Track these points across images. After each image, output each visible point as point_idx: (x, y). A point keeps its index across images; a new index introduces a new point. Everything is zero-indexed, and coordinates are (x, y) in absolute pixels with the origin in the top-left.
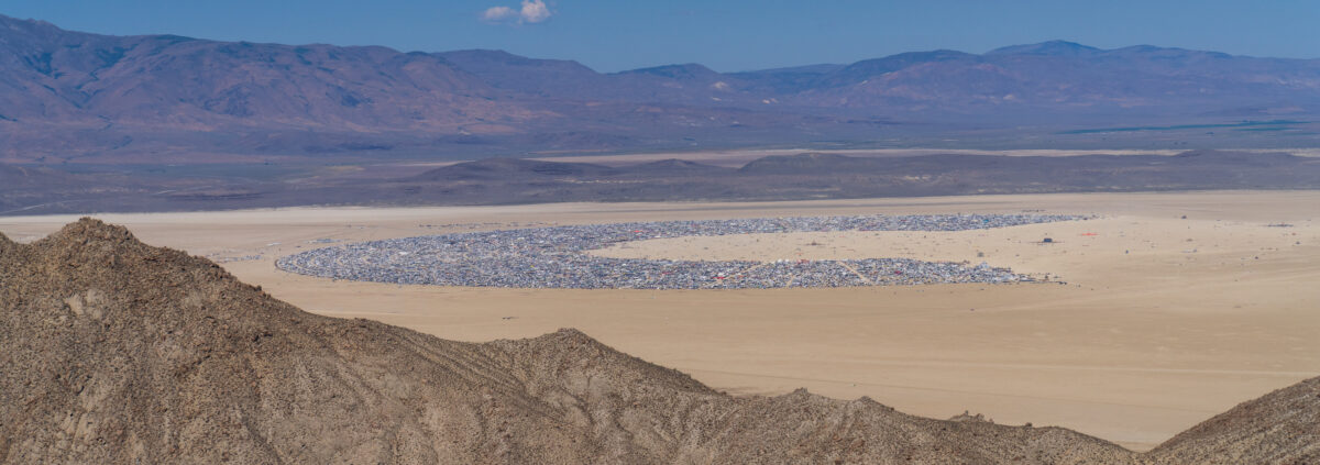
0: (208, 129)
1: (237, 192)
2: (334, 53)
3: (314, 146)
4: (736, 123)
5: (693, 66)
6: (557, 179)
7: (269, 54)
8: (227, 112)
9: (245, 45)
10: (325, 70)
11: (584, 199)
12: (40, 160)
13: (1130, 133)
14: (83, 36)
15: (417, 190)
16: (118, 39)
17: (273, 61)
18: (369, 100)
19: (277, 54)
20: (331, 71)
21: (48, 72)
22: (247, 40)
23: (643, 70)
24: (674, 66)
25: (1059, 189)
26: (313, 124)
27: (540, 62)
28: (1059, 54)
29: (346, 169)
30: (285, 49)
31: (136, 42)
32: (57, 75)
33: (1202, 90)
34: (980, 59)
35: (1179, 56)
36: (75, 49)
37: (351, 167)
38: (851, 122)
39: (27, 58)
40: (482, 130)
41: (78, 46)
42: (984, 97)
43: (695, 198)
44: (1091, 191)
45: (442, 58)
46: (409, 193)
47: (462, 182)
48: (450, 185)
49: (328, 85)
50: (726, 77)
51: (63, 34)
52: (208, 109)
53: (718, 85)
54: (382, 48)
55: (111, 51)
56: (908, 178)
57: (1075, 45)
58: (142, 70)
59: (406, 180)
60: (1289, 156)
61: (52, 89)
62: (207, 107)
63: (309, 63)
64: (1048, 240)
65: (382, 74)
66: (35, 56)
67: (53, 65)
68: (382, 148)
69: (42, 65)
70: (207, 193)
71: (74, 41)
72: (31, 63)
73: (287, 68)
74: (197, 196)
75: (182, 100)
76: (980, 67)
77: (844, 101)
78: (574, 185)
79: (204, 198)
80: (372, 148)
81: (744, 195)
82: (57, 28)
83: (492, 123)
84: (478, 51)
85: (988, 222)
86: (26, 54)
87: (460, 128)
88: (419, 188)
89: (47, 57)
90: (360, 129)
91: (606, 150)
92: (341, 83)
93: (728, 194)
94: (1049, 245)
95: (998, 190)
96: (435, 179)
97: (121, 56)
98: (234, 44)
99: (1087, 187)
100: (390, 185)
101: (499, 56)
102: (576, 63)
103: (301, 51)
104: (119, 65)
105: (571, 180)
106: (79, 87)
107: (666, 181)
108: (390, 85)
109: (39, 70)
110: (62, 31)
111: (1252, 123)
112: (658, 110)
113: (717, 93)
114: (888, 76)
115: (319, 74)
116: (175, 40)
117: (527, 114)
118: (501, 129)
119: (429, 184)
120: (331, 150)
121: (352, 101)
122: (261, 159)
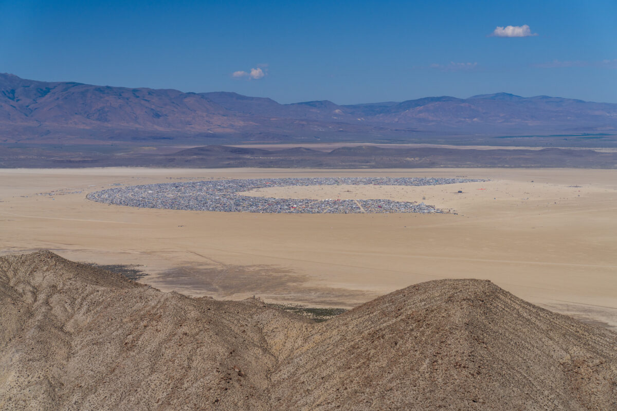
0: (87, 128)
1: (87, 159)
2: (151, 92)
3: (136, 137)
4: (341, 129)
5: (326, 101)
6: (241, 156)
7: (119, 92)
8: (97, 120)
9: (108, 87)
10: (146, 100)
11: (251, 166)
12: (5, 141)
13: (528, 138)
14: (31, 82)
15: (173, 160)
16: (48, 84)
17: (121, 95)
18: (166, 115)
19: (123, 92)
20: (149, 101)
21: (13, 99)
22: (109, 85)
23: (302, 103)
24: (317, 101)
25: (479, 166)
26: (137, 126)
27: (252, 98)
28: (503, 99)
29: (148, 149)
30: (128, 90)
31: (56, 85)
32: (18, 100)
33: (569, 118)
34: (463, 101)
35: (560, 101)
36: (26, 88)
37: (151, 148)
38: (396, 130)
39: (3, 92)
40: (219, 130)
41: (29, 87)
42: (463, 119)
43: (304, 167)
44: (493, 167)
45: (202, 96)
46: (169, 161)
47: (195, 157)
48: (189, 158)
49: (146, 108)
50: (342, 107)
51: (22, 80)
52: (88, 118)
53: (337, 111)
54: (174, 90)
55: (44, 89)
56: (408, 159)
57: (511, 95)
58: (58, 98)
59: (169, 155)
60: (593, 152)
61: (15, 107)
63: (139, 97)
64: (460, 192)
65: (174, 103)
66: (7, 91)
67: (16, 95)
68: (170, 139)
69: (11, 95)
70: (72, 159)
71: (26, 84)
72: (5, 94)
73: (127, 99)
74: (67, 161)
75: (76, 114)
76: (463, 105)
77: (396, 120)
78: (249, 159)
79: (70, 162)
80: (164, 138)
81: (328, 166)
82: (19, 78)
83: (224, 127)
84: (222, 92)
85: (437, 182)
86: (3, 90)
87: (208, 130)
88: (174, 159)
89: (13, 91)
90: (161, 129)
91: (276, 142)
92: (153, 107)
93: (320, 165)
94: (460, 194)
95: (449, 166)
96: (182, 155)
97: (49, 92)
98: (103, 87)
99: (493, 165)
100: (161, 157)
101: (232, 95)
102: (270, 99)
103: (135, 91)
104: (48, 96)
105: (248, 156)
106: (27, 106)
107: (293, 158)
108: (177, 108)
109: (9, 98)
110: (21, 79)
111: (588, 135)
112: (304, 123)
113: (336, 115)
114: (419, 108)
115: (143, 102)
116: (74, 84)
117: (242, 123)
118: (228, 130)
119: (180, 157)
120: (144, 139)
121: (158, 116)
122: (110, 143)
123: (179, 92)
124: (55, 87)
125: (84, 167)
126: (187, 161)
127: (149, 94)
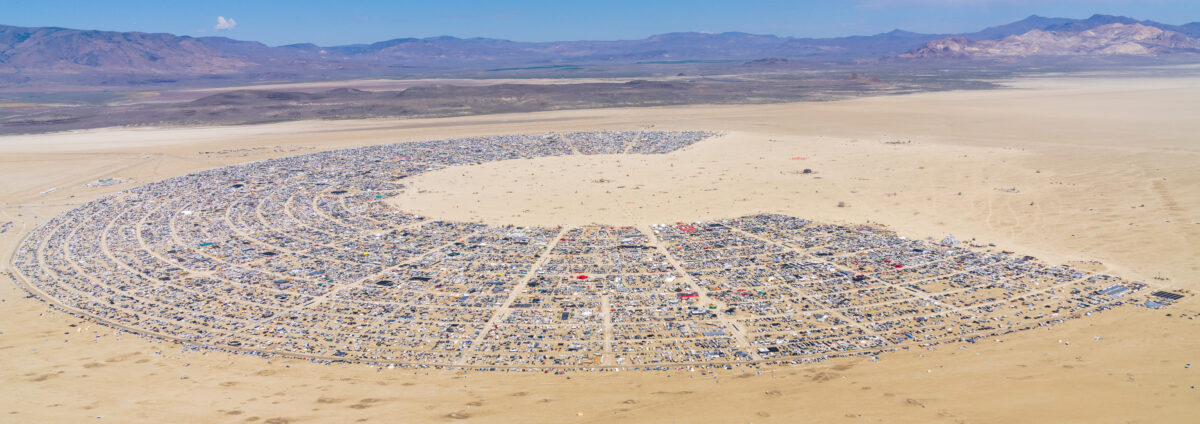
0: (76, 73)
1: (59, 118)
2: (143, 36)
3: (133, 81)
5: (307, 44)
6: (284, 103)
7: (109, 36)
8: (87, 64)
9: (96, 32)
10: (139, 44)
11: (309, 117)
14: (7, 27)
15: (193, 113)
16: (26, 29)
17: (111, 39)
18: (163, 58)
19: (113, 36)
20: (142, 45)
22: (97, 30)
23: (289, 46)
24: (300, 44)
26: (133, 69)
27: (242, 42)
29: (149, 97)
30: (118, 34)
31: (36, 30)
34: (425, 41)
37: (152, 93)
42: (432, 56)
46: (185, 116)
47: (223, 107)
48: (216, 109)
49: (141, 51)
53: (323, 52)
54: (168, 34)
55: (22, 35)
56: (503, 99)
58: (39, 43)
59: (186, 105)
62: (76, 62)
63: (131, 40)
65: (169, 46)
73: (119, 42)
75: (61, 59)
76: (428, 45)
77: (377, 58)
78: (298, 107)
80: (165, 81)
83: (226, 68)
84: (216, 37)
88: (194, 111)
90: (159, 72)
92: (148, 50)
96: (205, 105)
97: (28, 37)
98: (90, 31)
100: (174, 110)
101: (224, 39)
102: (260, 44)
103: (126, 35)
104: (27, 41)
108: (173, 51)
114: (392, 48)
115: (135, 45)
116: (58, 29)
117: (242, 64)
118: (232, 71)
119: (201, 108)
120: (143, 83)
121: (154, 58)
122: (102, 88)
123: (173, 36)
124: (35, 32)
125: (57, 131)
126: (213, 114)
127: (143, 37)
